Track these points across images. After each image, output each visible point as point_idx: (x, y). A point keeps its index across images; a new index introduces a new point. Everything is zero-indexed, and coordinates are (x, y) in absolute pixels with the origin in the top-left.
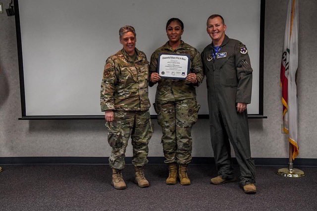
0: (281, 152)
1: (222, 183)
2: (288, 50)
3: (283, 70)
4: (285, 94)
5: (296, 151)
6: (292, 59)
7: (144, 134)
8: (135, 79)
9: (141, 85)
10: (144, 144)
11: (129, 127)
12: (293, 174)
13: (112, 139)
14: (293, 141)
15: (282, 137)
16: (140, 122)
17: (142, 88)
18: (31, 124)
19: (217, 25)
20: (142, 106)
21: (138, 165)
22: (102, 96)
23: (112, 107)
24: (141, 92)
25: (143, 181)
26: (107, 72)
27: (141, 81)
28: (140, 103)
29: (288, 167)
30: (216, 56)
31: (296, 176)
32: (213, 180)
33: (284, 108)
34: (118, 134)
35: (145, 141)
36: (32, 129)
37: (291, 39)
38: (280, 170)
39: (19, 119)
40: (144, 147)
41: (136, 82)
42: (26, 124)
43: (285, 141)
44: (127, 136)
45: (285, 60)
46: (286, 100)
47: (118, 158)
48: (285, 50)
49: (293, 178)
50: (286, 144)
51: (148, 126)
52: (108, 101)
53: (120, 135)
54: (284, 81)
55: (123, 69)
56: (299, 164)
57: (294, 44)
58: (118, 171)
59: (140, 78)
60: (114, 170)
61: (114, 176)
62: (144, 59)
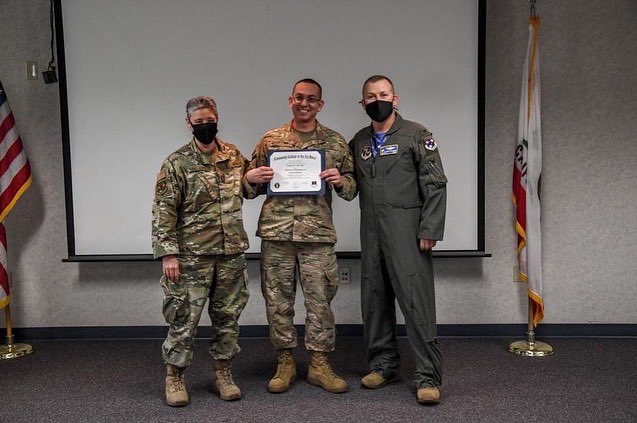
0: (510, 311)
2: (526, 143)
3: (517, 175)
4: (520, 216)
5: (540, 311)
6: (532, 157)
7: (232, 297)
8: (214, 195)
9: (226, 206)
10: (228, 317)
11: (204, 285)
12: (536, 351)
13: (170, 309)
14: (536, 295)
15: (514, 288)
16: (223, 274)
17: (227, 212)
18: (81, 270)
19: (383, 94)
20: (227, 245)
21: (221, 357)
22: (155, 230)
23: (175, 249)
24: (226, 220)
25: (230, 389)
26: (161, 186)
27: (227, 199)
28: (223, 241)
29: (526, 339)
30: (378, 150)
31: (540, 354)
32: (365, 380)
33: (520, 239)
34: (182, 298)
35: (232, 310)
36: (85, 278)
37: (530, 123)
38: (514, 345)
39: (64, 261)
40: (231, 323)
41: (215, 201)
42: (74, 269)
43: (521, 295)
44: (200, 303)
45: (521, 159)
46: (524, 226)
47: (178, 344)
48: (520, 142)
49: (536, 358)
50: (522, 303)
51: (240, 281)
52: (166, 239)
53: (186, 300)
54: (519, 193)
55: (190, 176)
56: (544, 333)
57: (535, 133)
58: (179, 371)
59: (223, 194)
60: (169, 369)
61: (168, 379)
62: (233, 158)
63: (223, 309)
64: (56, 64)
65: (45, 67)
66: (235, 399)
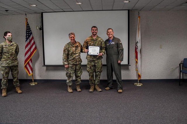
0: (135, 77)
1: (109, 90)
2: (138, 42)
3: (136, 49)
4: (137, 57)
5: (140, 77)
6: (139, 45)
7: (79, 72)
8: (74, 53)
9: (77, 55)
10: (79, 76)
11: (74, 70)
12: (139, 85)
13: (67, 75)
14: (139, 73)
15: (135, 72)
16: (77, 68)
17: (77, 56)
18: (46, 68)
19: (111, 32)
20: (77, 62)
21: (77, 84)
22: (63, 59)
23: (67, 63)
24: (77, 58)
25: (79, 90)
26: (64, 51)
27: (77, 53)
28: (76, 62)
29: (137, 82)
31: (140, 85)
32: (106, 89)
33: (137, 62)
34: (70, 72)
35: (80, 75)
36: (47, 70)
37: (139, 38)
38: (135, 84)
39: (43, 66)
40: (79, 77)
41: (75, 54)
42: (45, 68)
43: (137, 74)
44: (73, 73)
45: (137, 45)
46: (137, 59)
47: (70, 81)
48: (137, 42)
49: (139, 86)
50: (137, 75)
51: (80, 69)
52: (65, 61)
53: (70, 73)
54: (136, 53)
56: (141, 81)
57: (139, 40)
58: (70, 86)
59: (76, 52)
61: (68, 88)
62: (79, 45)
63: (78, 75)
64: (41, 26)
65: (40, 27)
66: (80, 92)
